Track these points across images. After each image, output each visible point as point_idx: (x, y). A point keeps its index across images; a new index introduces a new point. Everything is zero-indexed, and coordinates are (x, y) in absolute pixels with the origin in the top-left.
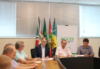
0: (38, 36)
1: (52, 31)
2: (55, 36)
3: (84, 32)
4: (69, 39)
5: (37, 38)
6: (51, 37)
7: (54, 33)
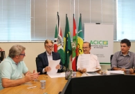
0: (56, 39)
1: (77, 32)
2: (81, 39)
3: (123, 33)
4: (101, 43)
5: (55, 41)
6: (75, 40)
7: (79, 35)
